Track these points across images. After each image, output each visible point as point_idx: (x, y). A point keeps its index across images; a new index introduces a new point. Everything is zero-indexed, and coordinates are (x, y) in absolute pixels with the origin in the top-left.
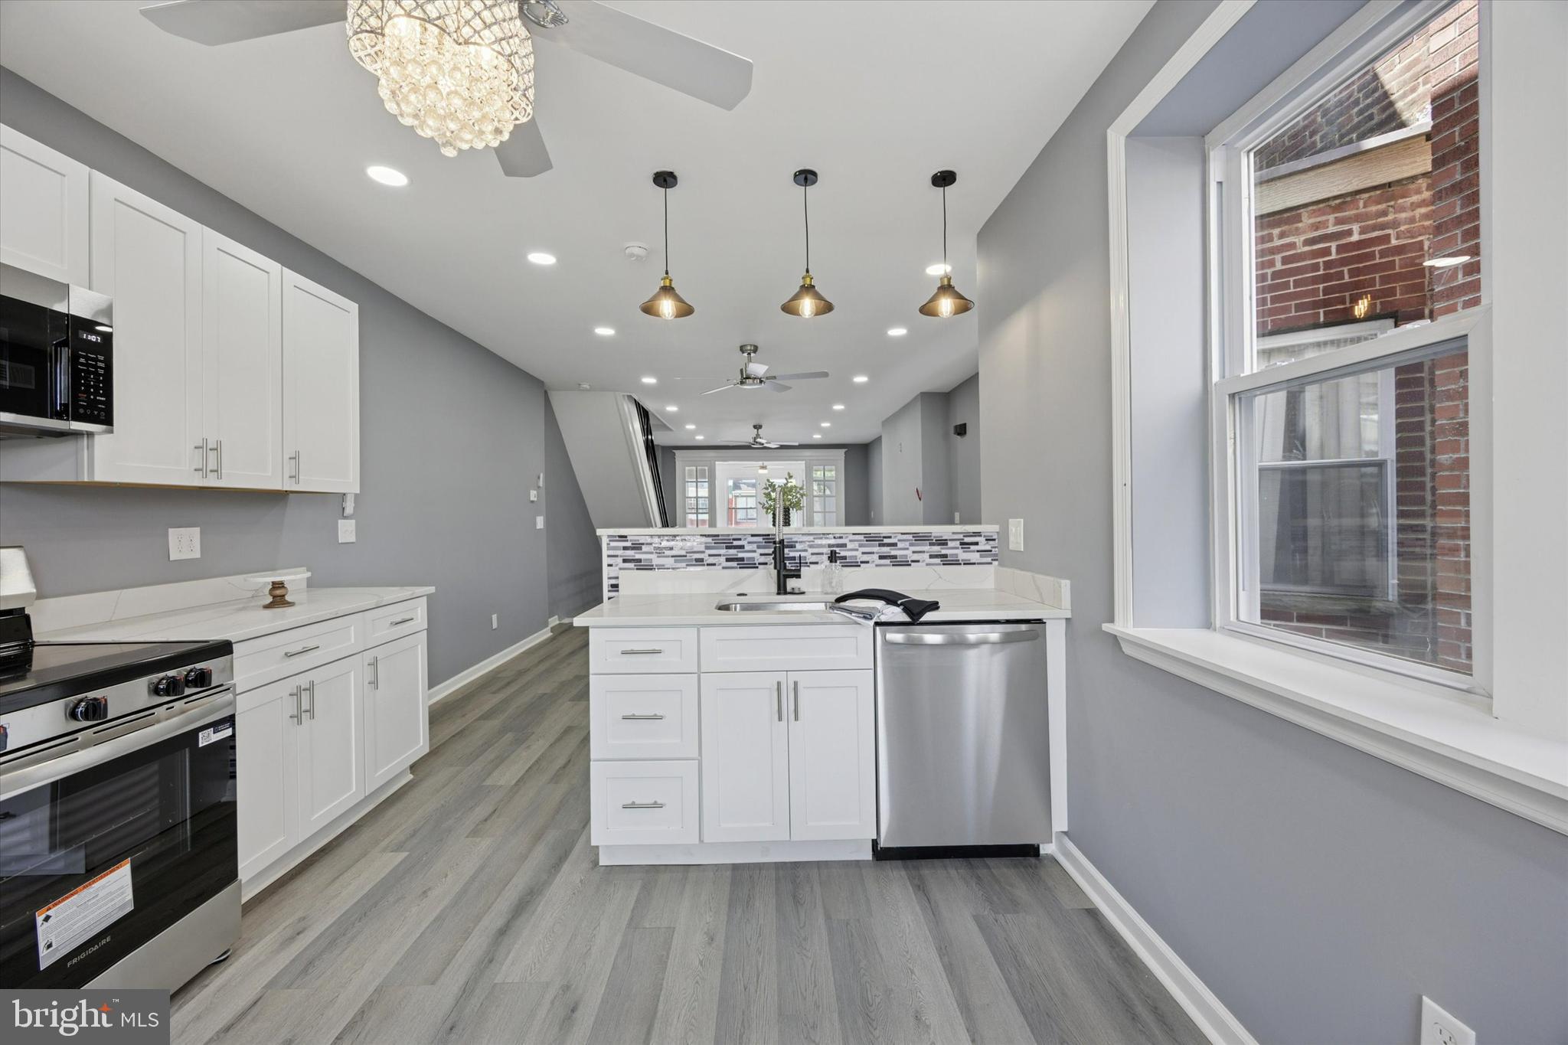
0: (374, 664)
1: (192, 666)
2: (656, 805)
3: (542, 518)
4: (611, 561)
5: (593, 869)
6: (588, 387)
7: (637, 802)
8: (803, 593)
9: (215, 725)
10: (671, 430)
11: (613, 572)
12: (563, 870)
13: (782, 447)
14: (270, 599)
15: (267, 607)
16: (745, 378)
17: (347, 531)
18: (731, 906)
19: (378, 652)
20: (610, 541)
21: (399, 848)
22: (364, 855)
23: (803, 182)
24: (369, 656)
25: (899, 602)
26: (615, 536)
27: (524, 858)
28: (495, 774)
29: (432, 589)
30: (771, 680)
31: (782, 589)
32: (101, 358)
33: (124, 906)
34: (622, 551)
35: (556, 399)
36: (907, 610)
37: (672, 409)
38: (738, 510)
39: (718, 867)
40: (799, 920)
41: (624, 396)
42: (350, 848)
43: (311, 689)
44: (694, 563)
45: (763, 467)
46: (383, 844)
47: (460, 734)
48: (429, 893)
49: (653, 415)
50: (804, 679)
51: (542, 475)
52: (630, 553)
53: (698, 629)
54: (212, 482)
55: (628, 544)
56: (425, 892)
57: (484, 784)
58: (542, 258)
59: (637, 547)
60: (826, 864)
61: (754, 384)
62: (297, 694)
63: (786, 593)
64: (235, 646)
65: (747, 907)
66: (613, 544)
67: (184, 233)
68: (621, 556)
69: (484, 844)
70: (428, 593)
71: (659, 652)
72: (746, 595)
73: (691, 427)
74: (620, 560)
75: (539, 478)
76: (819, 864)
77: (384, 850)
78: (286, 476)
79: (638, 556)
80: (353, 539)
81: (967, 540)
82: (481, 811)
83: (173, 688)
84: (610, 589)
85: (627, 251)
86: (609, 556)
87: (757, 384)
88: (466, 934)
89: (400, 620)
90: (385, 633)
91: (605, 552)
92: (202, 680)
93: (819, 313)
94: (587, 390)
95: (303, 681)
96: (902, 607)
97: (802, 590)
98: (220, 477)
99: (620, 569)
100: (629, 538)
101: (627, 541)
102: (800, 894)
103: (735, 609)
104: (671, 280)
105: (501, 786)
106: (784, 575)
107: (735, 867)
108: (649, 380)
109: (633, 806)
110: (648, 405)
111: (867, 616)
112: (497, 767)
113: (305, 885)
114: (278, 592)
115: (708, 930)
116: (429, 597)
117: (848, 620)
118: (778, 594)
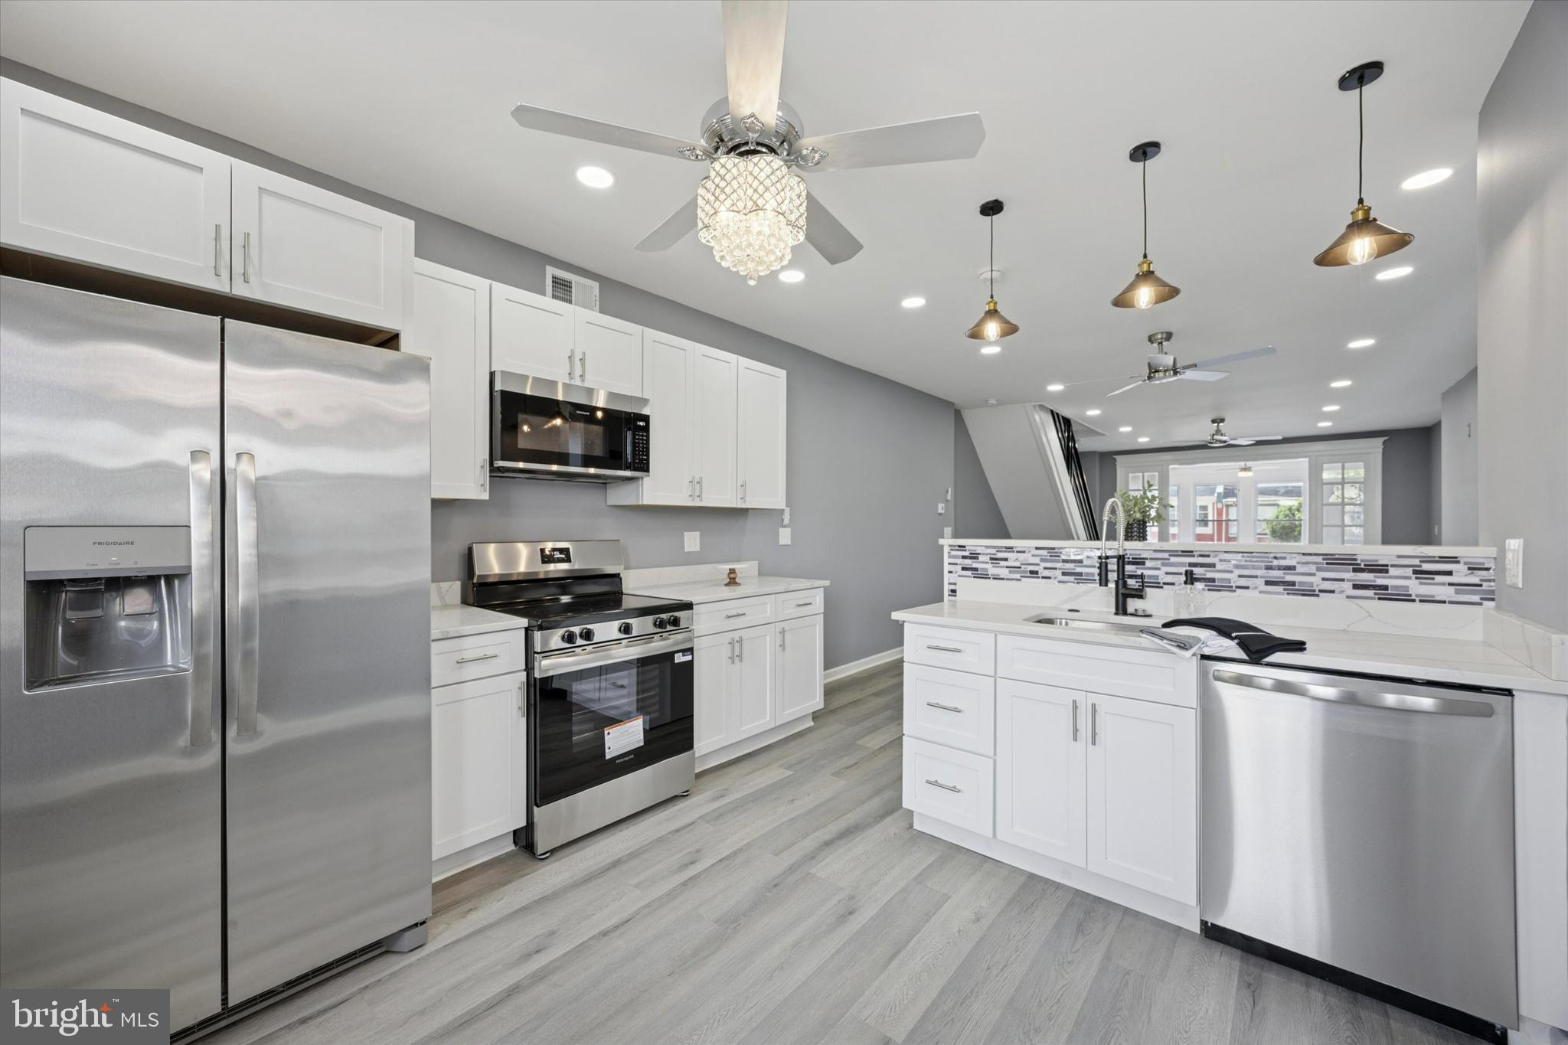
0: (783, 632)
1: (672, 614)
2: (955, 789)
3: (950, 529)
4: (952, 568)
5: (908, 829)
6: (995, 402)
7: (939, 782)
8: (1150, 616)
9: (684, 651)
10: (1102, 434)
11: (953, 578)
12: (885, 821)
13: (1259, 443)
14: (728, 580)
15: (726, 585)
16: (1153, 371)
17: (785, 536)
18: (1009, 904)
19: (786, 625)
20: (951, 550)
21: (789, 768)
22: (769, 765)
23: (1143, 158)
24: (779, 626)
25: (1234, 635)
26: (955, 546)
27: (863, 802)
28: (867, 738)
29: (827, 583)
30: (1068, 698)
31: (1120, 609)
32: (645, 434)
33: (639, 742)
34: (961, 560)
35: (969, 418)
36: (1243, 644)
37: (1093, 412)
38: (1230, 523)
39: (1015, 870)
40: (1073, 945)
41: (1034, 406)
42: (763, 759)
43: (740, 641)
44: (1029, 575)
45: (1246, 469)
46: (781, 762)
47: (855, 703)
48: (795, 802)
49: (1075, 422)
50: (1104, 704)
51: (950, 490)
52: (968, 562)
53: (996, 636)
54: (697, 503)
55: (967, 554)
56: (793, 800)
57: (857, 742)
58: (913, 303)
59: (974, 556)
60: (1137, 914)
61: (1165, 377)
62: (732, 643)
63: (1125, 613)
64: (694, 606)
65: (1025, 912)
66: (953, 553)
67: (685, 350)
68: (960, 564)
69: (840, 783)
70: (825, 585)
71: (959, 651)
72: (1078, 611)
73: (1126, 429)
74: (959, 568)
75: (947, 492)
76: (1126, 911)
77: (780, 766)
78: (739, 498)
79: (975, 565)
80: (789, 542)
81: (1426, 567)
82: (847, 761)
83: (660, 624)
84: (950, 593)
85: (981, 278)
86: (949, 564)
87: (1170, 376)
88: (806, 835)
89: (803, 603)
90: (791, 611)
91: (946, 560)
92: (675, 622)
93: (1161, 299)
94: (993, 406)
95: (736, 635)
96: (1236, 641)
97: (1149, 612)
98: (701, 500)
99: (959, 576)
100: (967, 548)
101: (965, 550)
102: (1088, 925)
103: (1061, 624)
104: (996, 303)
105: (868, 748)
106: (1122, 594)
107: (1032, 876)
108: (1055, 388)
109: (935, 784)
110: (1065, 412)
111: (1183, 646)
112: (868, 734)
113: (734, 771)
114: (732, 576)
115: (979, 911)
116: (826, 589)
117: (1160, 648)
118: (1117, 614)
